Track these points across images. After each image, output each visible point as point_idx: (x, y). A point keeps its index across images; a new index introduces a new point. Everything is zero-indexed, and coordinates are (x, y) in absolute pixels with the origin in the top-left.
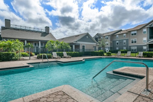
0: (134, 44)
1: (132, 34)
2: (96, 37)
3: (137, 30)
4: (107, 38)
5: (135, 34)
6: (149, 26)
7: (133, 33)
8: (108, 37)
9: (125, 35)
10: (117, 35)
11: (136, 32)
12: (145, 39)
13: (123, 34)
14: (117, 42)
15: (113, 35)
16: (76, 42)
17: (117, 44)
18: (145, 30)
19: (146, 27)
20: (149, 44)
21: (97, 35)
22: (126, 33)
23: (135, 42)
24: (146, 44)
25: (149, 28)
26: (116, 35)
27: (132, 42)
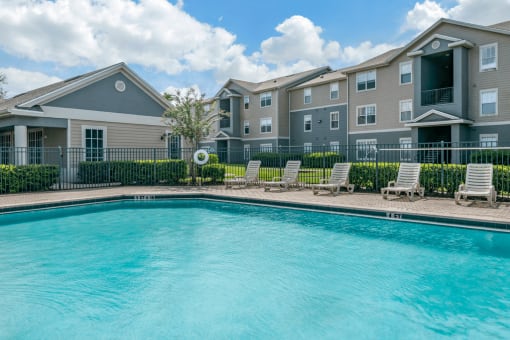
0: (366, 128)
1: (361, 87)
2: (224, 97)
3: (379, 68)
4: (269, 102)
5: (371, 85)
6: (421, 49)
7: (362, 78)
8: (269, 95)
9: (335, 87)
10: (307, 87)
11: (372, 76)
12: (407, 106)
13: (328, 83)
14: (307, 118)
15: (291, 90)
16: (37, 107)
17: (308, 127)
18: (406, 68)
19: (409, 54)
20: (421, 129)
21: (227, 86)
22: (340, 81)
23: (372, 119)
24: (407, 127)
25: (419, 60)
26: (303, 88)
27: (361, 120)
